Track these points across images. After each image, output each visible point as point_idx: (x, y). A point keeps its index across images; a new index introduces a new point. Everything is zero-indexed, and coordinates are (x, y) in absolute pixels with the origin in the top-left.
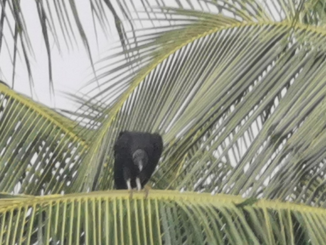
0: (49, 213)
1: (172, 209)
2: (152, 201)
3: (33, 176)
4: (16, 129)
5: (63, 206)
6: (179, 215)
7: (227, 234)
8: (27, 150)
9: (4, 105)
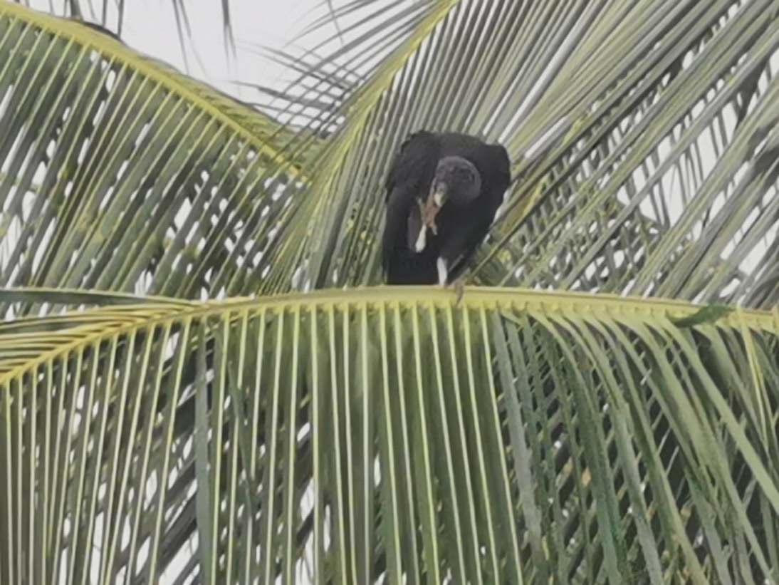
0: (222, 343)
1: (521, 334)
2: (473, 315)
3: (180, 256)
4: (138, 142)
5: (257, 325)
6: (539, 349)
7: (656, 394)
8: (165, 192)
9: (109, 86)
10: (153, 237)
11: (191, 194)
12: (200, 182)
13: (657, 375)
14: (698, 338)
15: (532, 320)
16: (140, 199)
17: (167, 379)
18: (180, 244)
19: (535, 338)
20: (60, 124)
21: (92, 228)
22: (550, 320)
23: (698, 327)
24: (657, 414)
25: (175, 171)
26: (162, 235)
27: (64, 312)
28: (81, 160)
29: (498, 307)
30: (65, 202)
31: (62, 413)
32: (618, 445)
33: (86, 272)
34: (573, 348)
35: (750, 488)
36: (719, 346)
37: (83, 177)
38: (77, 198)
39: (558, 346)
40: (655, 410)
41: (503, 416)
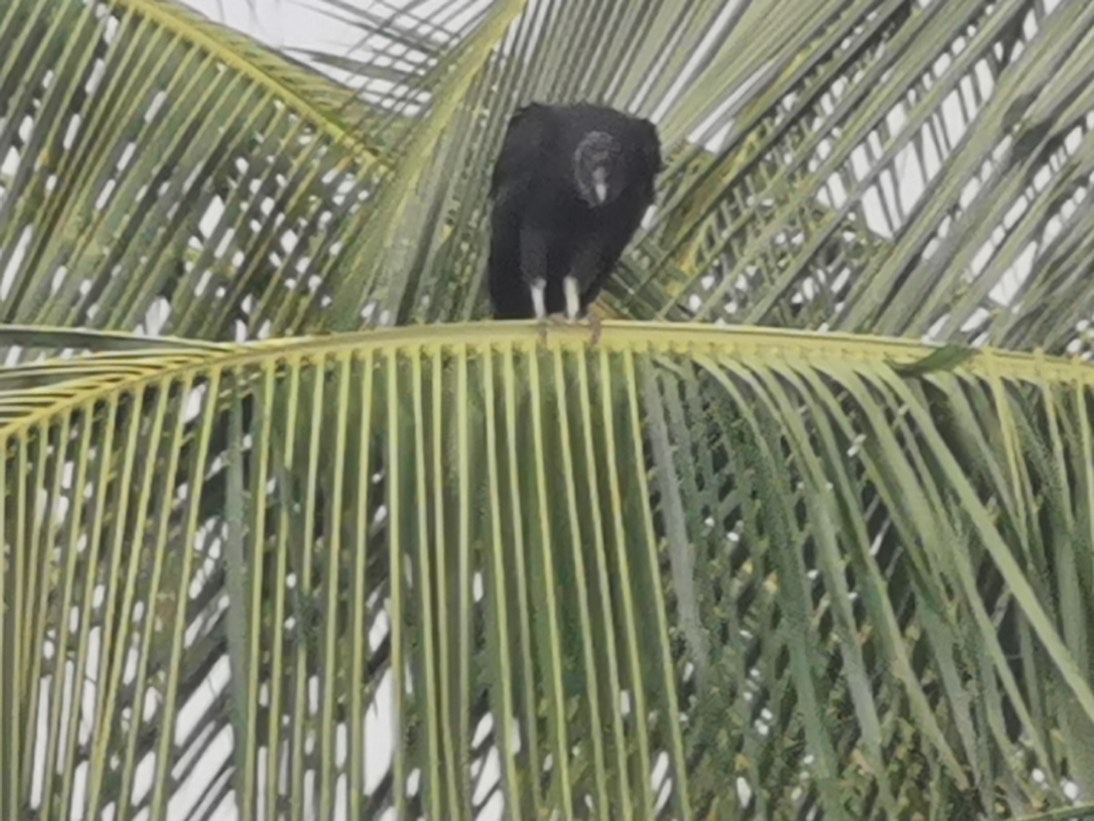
0: (264, 402)
1: (682, 387)
2: (615, 360)
3: (207, 276)
4: (149, 116)
5: (313, 376)
6: (706, 407)
7: (871, 471)
8: (188, 185)
9: (108, 38)
10: (169, 251)
11: (223, 192)
12: (234, 174)
13: (872, 444)
14: (931, 392)
15: (697, 367)
16: (151, 196)
17: (187, 451)
18: (207, 259)
19: (701, 393)
20: (38, 92)
21: (83, 239)
22: (721, 367)
23: (930, 377)
24: (871, 500)
25: (200, 158)
26: (182, 246)
27: (41, 361)
28: (68, 143)
29: (651, 349)
30: (45, 203)
31: (41, 495)
32: (817, 543)
33: (74, 303)
34: (753, 406)
35: (1002, 601)
36: (959, 402)
37: (71, 167)
38: (63, 196)
39: (733, 405)
40: (869, 492)
41: (655, 499)
